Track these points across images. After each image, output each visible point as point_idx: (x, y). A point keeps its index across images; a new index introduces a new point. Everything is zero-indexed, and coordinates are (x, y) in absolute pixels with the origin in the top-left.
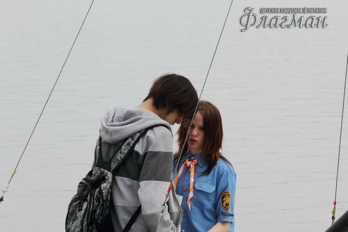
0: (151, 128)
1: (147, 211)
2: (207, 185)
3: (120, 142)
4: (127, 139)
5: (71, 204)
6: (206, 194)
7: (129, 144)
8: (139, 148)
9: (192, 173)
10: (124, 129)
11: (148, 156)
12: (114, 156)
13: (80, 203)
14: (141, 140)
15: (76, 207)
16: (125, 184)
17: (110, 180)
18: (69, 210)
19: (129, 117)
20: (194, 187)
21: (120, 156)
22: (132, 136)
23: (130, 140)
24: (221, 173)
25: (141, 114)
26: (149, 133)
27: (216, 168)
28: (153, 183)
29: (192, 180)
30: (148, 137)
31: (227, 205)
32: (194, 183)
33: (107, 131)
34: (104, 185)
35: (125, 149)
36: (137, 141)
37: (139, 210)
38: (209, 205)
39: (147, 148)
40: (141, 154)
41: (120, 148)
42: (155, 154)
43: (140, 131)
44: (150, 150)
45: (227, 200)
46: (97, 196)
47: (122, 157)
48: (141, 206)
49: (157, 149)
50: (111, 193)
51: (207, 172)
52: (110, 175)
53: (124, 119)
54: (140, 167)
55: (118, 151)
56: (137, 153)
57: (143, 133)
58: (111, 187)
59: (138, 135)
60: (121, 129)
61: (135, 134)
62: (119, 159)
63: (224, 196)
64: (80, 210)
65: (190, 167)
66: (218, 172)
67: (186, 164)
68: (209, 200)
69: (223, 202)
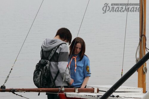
0: (61, 44)
1: (61, 71)
2: (81, 64)
3: (51, 50)
4: (53, 49)
5: (34, 73)
6: (81, 67)
7: (54, 51)
8: (58, 51)
9: (76, 61)
10: (52, 46)
11: (61, 53)
12: (49, 55)
13: (38, 72)
14: (58, 49)
15: (37, 73)
16: (53, 64)
17: (49, 63)
18: (34, 74)
19: (53, 42)
20: (77, 65)
21: (51, 55)
22: (55, 48)
23: (54, 49)
24: (85, 60)
25: (57, 40)
26: (60, 46)
27: (84, 58)
28: (63, 62)
29: (76, 63)
30: (60, 47)
31: (89, 70)
32: (76, 64)
33: (45, 47)
34: (47, 65)
35: (53, 52)
36: (57, 49)
37: (59, 72)
38: (82, 71)
39: (60, 51)
40: (59, 53)
41: (51, 52)
42: (63, 53)
43: (57, 46)
44: (61, 51)
45: (88, 69)
46: (45, 69)
47: (52, 55)
48: (59, 70)
49: (63, 51)
50: (49, 68)
51: (80, 60)
52: (49, 62)
53: (51, 43)
54: (58, 57)
55: (50, 53)
56: (57, 53)
57: (58, 46)
58: (49, 66)
59: (57, 47)
60: (51, 46)
61: (55, 47)
62: (51, 56)
63: (87, 68)
64: (38, 74)
65: (74, 59)
66: (84, 60)
67: (73, 58)
68: (82, 69)
69: (87, 70)
